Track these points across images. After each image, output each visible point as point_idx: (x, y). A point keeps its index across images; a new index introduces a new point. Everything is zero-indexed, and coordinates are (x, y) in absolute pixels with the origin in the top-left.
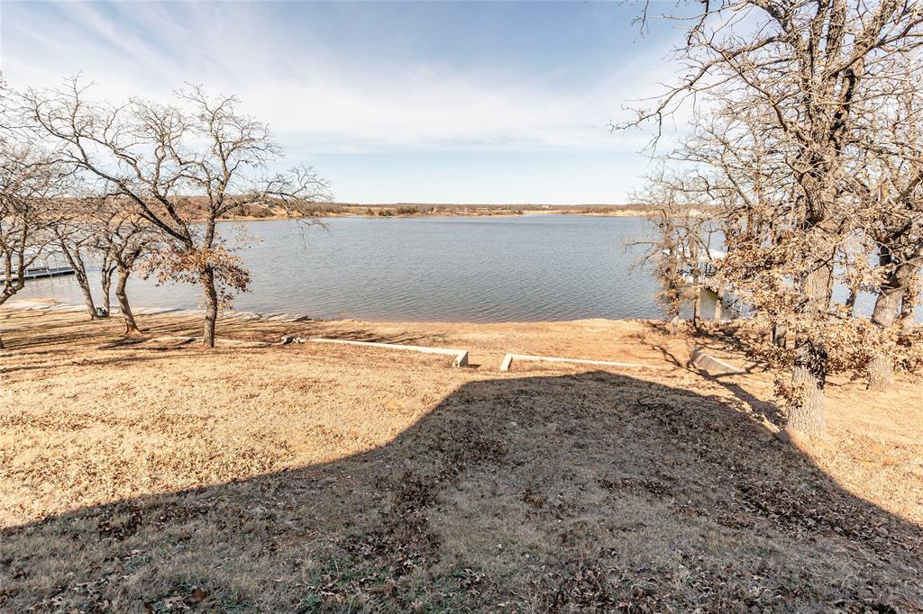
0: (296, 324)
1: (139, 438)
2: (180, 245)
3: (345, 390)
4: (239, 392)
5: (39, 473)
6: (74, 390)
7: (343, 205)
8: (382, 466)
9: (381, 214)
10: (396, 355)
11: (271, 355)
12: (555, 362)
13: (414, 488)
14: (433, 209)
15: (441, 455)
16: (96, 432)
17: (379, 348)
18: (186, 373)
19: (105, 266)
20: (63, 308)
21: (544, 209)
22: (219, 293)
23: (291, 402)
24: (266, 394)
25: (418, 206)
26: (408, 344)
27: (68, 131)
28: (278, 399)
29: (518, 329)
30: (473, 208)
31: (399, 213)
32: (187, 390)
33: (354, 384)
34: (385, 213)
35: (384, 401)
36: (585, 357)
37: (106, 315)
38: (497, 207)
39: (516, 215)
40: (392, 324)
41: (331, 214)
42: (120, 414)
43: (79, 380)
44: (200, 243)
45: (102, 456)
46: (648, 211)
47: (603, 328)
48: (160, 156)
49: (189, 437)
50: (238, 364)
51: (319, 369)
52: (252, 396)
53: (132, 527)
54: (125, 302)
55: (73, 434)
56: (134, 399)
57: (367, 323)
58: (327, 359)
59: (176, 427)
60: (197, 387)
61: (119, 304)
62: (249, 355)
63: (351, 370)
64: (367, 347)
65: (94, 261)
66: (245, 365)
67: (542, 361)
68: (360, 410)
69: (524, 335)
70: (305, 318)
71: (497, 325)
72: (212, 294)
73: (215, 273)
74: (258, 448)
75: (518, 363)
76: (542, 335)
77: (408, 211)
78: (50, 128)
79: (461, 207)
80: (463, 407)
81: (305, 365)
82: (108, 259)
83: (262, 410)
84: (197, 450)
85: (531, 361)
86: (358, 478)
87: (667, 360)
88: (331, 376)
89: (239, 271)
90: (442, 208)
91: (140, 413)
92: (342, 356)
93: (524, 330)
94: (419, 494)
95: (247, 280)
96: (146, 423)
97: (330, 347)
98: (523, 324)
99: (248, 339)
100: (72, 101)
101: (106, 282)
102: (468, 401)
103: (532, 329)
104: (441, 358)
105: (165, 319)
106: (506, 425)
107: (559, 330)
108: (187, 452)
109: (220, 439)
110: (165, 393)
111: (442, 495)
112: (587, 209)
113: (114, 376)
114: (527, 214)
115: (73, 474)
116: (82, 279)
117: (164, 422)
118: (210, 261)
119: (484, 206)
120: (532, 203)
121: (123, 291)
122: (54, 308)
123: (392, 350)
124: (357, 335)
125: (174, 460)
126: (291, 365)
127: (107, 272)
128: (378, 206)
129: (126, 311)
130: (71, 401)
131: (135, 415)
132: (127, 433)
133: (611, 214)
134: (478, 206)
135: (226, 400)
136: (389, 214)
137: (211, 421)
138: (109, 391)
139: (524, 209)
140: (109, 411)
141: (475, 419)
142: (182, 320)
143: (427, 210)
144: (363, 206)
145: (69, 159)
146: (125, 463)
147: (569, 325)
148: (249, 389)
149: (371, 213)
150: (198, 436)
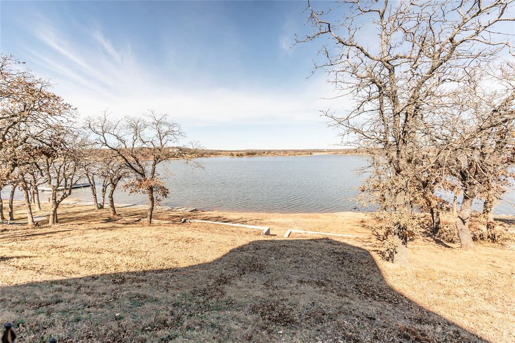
0: (190, 213)
1: (122, 258)
2: (140, 177)
3: (205, 243)
4: (161, 242)
5: (89, 266)
6: (96, 240)
7: (218, 151)
8: (213, 271)
9: (237, 155)
10: (234, 229)
11: (176, 227)
12: (312, 234)
13: (223, 279)
14: (264, 153)
15: (237, 268)
16: (106, 255)
17: (227, 225)
18: (139, 234)
19: (104, 184)
20: (82, 203)
21: (324, 152)
22: (155, 198)
23: (181, 247)
24: (171, 244)
25: (256, 151)
26: (242, 224)
27: (100, 130)
28: (176, 245)
29: (302, 217)
30: (285, 152)
31: (247, 155)
32: (140, 241)
33: (209, 241)
34: (240, 155)
35: (220, 248)
36: (333, 232)
37: (102, 207)
38: (298, 151)
39: (309, 155)
40: (238, 213)
41: (212, 155)
42: (115, 249)
43: (98, 236)
44: (148, 176)
45: (110, 263)
47: (348, 217)
48: (135, 139)
49: (140, 258)
50: (162, 231)
51: (196, 234)
52: (166, 244)
53: (122, 282)
54: (112, 201)
55: (98, 255)
56: (119, 244)
57: (225, 213)
58: (201, 230)
59: (135, 255)
60: (144, 240)
61: (109, 202)
62: (167, 227)
63: (211, 235)
64: (221, 225)
65: (99, 181)
66: (164, 231)
67: (306, 233)
68: (209, 251)
69: (305, 220)
70: (196, 210)
71: (292, 215)
72: (152, 199)
73: (154, 189)
74: (166, 263)
75: (294, 234)
76: (315, 220)
77: (251, 154)
78: (93, 130)
79: (279, 151)
80: (254, 251)
81: (191, 232)
82: (106, 180)
83: (169, 250)
84: (143, 262)
85: (300, 233)
86: (202, 275)
87: (373, 234)
88: (200, 237)
89: (164, 188)
90: (269, 152)
91: (121, 249)
92: (208, 229)
93: (306, 217)
94: (224, 281)
95: (168, 193)
96: (124, 253)
97: (204, 224)
98: (306, 214)
99: (166, 220)
100: (103, 119)
101: (104, 191)
102: (257, 249)
103: (310, 217)
104: (256, 231)
105: (128, 210)
106: (269, 259)
107: (324, 218)
108: (140, 263)
109: (152, 260)
110: (131, 242)
111: (233, 281)
113: (110, 234)
114: (315, 154)
115: (101, 267)
116: (94, 189)
117: (131, 253)
118: (152, 184)
119: (291, 151)
120: (318, 149)
121: (112, 196)
122: (78, 203)
123: (233, 227)
124: (218, 219)
125: (135, 265)
126: (184, 232)
127: (105, 186)
128: (236, 151)
129: (113, 206)
130: (95, 244)
131: (120, 249)
132: (117, 256)
134: (289, 150)
135: (155, 245)
136: (242, 155)
137: (149, 253)
138: (109, 240)
139: (313, 152)
140: (110, 248)
141: (257, 256)
142: (135, 210)
143: (262, 153)
144: (229, 151)
145: (100, 142)
146: (118, 265)
147: (330, 215)
148: (165, 241)
149: (232, 155)
150: (144, 258)
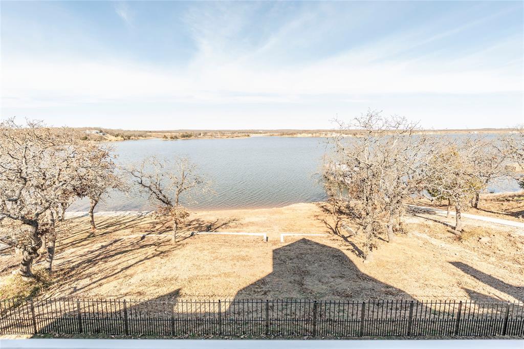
7: (147, 132)
9: (172, 138)
14: (200, 134)
21: (260, 133)
30: (222, 133)
34: (174, 137)
39: (247, 137)
41: (141, 138)
46: (312, 134)
77: (187, 136)
112: (283, 133)
114: (252, 135)
119: (228, 131)
128: (169, 132)
133: (295, 136)
134: (224, 131)
136: (176, 137)
139: (250, 133)
143: (197, 135)
144: (160, 132)
149: (165, 137)
